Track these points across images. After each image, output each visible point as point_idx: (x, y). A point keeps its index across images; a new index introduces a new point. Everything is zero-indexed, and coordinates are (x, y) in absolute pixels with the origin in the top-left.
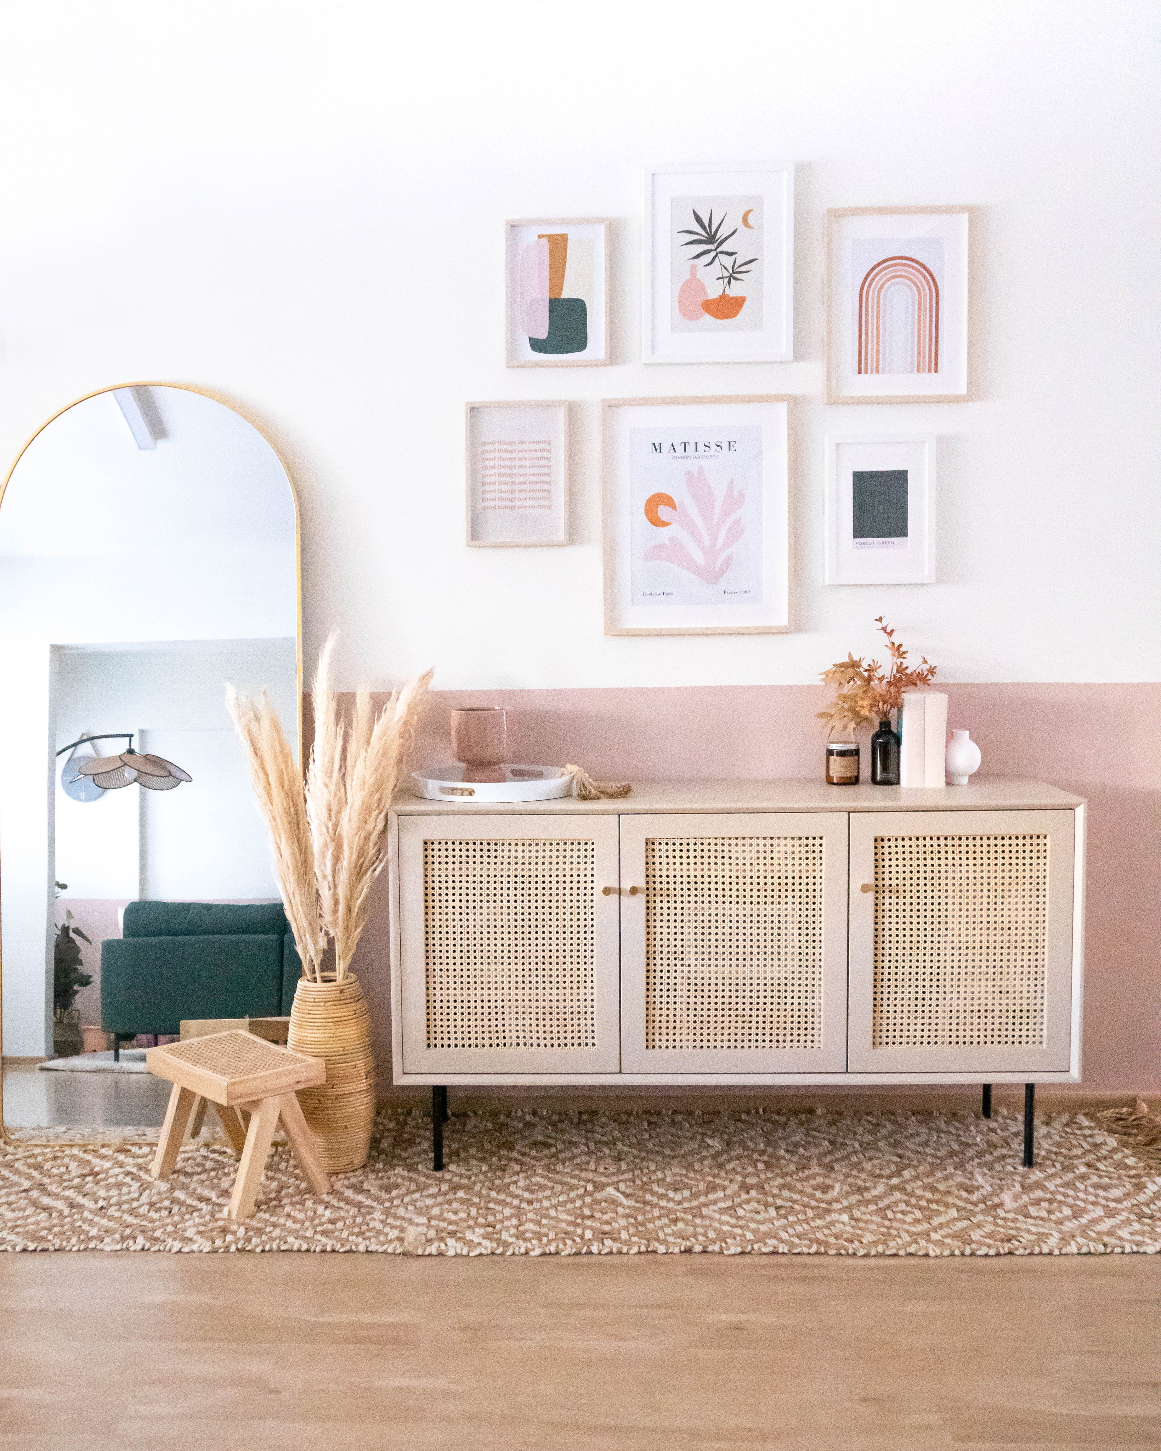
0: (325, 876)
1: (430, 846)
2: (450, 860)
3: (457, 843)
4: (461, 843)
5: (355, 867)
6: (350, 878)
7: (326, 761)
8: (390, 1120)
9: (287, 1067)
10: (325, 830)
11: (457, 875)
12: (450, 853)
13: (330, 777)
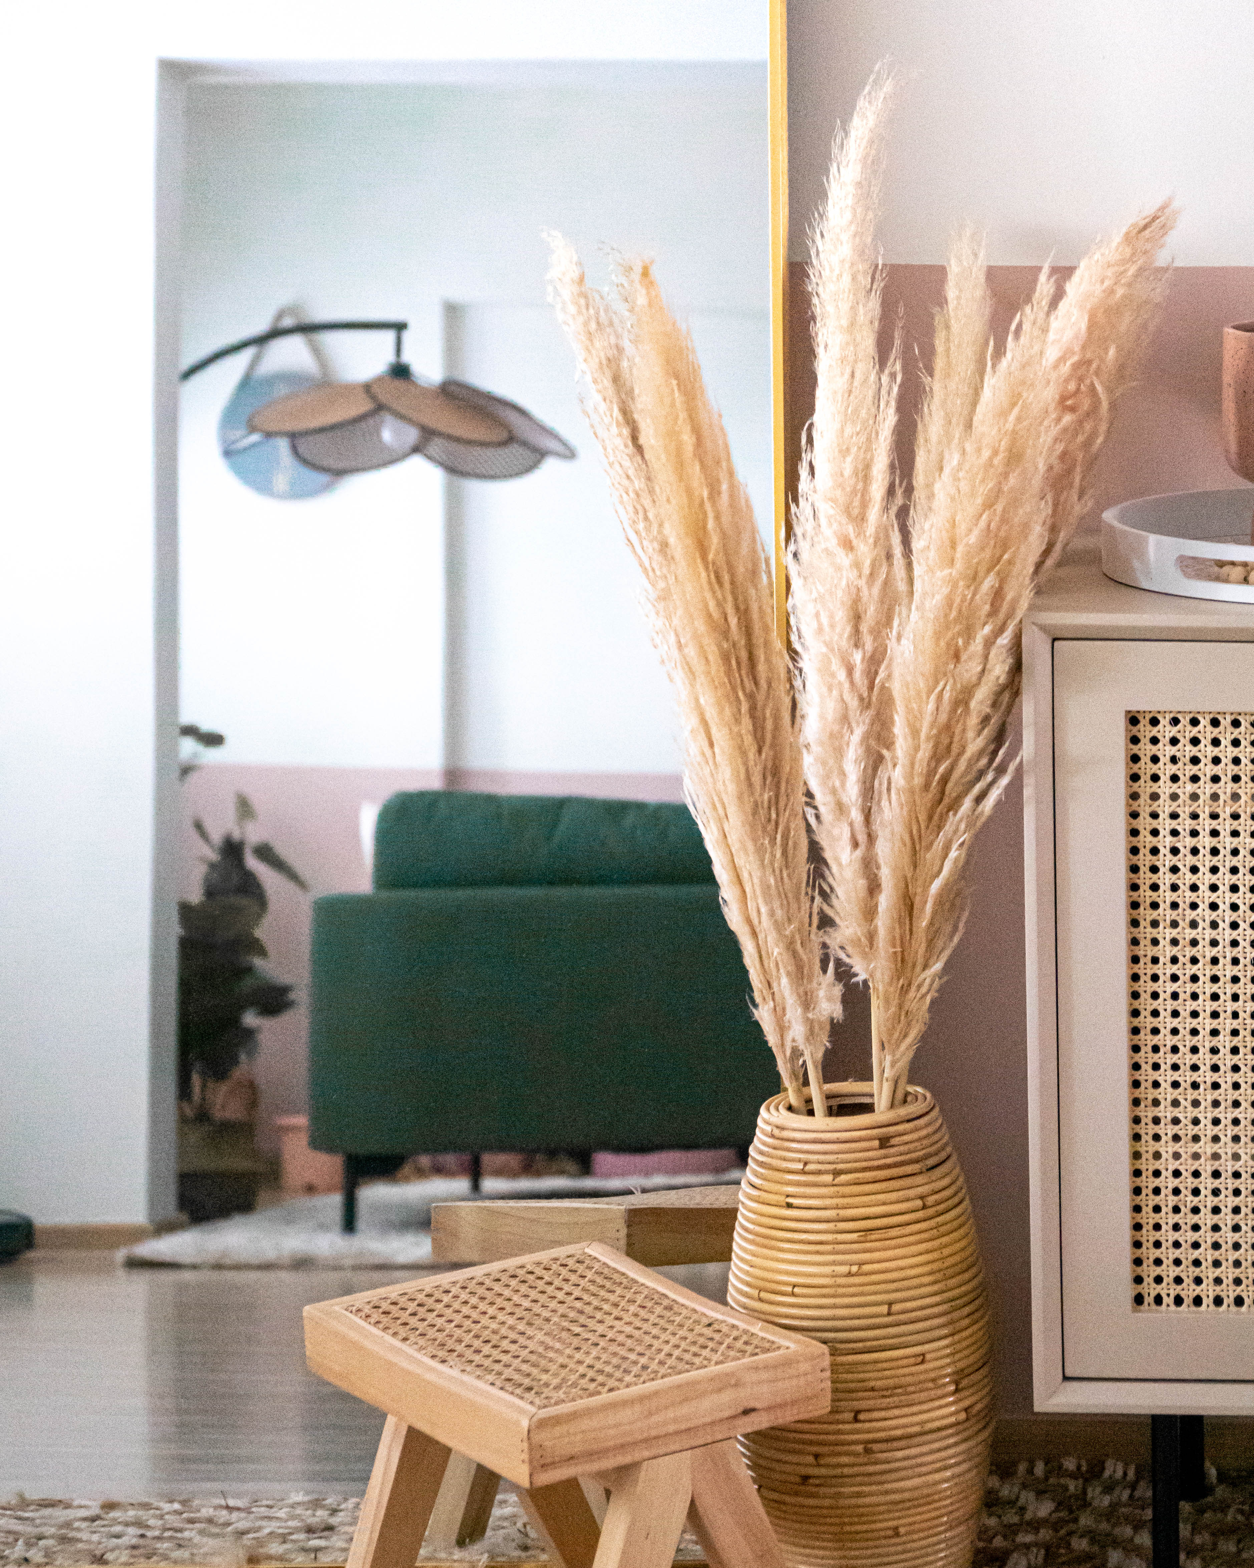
0: (841, 808)
1: (1145, 731)
2: (1207, 769)
3: (1225, 722)
4: (1236, 724)
5: (927, 786)
6: (913, 816)
7: (848, 469)
8: (1040, 1493)
9: (713, 1369)
10: (842, 675)
11: (1225, 813)
12: (1206, 751)
13: (860, 519)
